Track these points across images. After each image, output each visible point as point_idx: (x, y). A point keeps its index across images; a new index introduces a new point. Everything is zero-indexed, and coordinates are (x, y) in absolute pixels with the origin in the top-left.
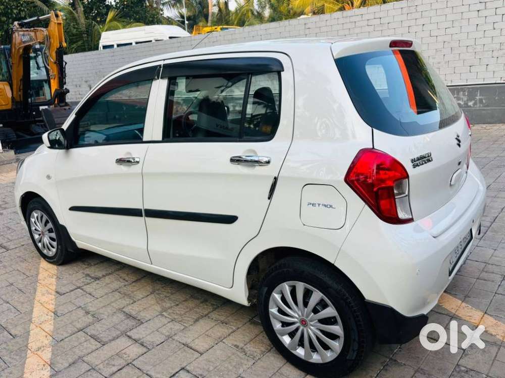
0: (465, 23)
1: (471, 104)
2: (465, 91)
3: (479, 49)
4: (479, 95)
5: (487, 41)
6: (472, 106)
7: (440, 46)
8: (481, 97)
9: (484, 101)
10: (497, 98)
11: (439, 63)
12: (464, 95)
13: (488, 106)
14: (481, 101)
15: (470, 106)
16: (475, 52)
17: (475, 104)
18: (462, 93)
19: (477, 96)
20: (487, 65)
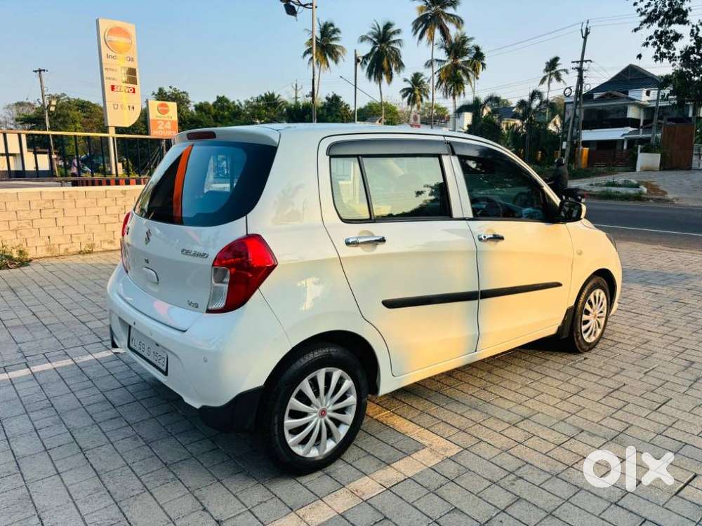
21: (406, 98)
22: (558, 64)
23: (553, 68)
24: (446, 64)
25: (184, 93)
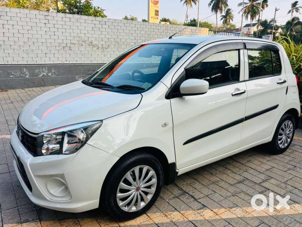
0: (39, 29)
1: (50, 74)
2: (46, 67)
3: (49, 45)
4: (53, 70)
5: (52, 41)
6: (50, 75)
7: (26, 40)
8: (54, 71)
9: (56, 73)
10: (62, 71)
11: (27, 50)
12: (46, 69)
13: (58, 75)
14: (55, 73)
15: (50, 76)
16: (47, 46)
17: (52, 75)
18: (44, 68)
19: (52, 70)
20: (54, 54)
21: (223, 20)
22: (297, 5)
23: (295, 6)
24: (248, 5)
25: (136, 18)
